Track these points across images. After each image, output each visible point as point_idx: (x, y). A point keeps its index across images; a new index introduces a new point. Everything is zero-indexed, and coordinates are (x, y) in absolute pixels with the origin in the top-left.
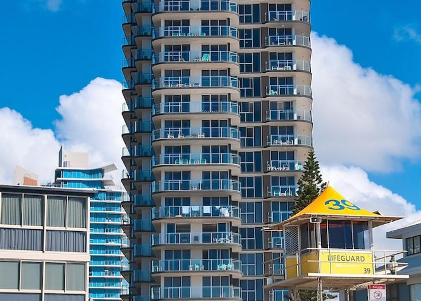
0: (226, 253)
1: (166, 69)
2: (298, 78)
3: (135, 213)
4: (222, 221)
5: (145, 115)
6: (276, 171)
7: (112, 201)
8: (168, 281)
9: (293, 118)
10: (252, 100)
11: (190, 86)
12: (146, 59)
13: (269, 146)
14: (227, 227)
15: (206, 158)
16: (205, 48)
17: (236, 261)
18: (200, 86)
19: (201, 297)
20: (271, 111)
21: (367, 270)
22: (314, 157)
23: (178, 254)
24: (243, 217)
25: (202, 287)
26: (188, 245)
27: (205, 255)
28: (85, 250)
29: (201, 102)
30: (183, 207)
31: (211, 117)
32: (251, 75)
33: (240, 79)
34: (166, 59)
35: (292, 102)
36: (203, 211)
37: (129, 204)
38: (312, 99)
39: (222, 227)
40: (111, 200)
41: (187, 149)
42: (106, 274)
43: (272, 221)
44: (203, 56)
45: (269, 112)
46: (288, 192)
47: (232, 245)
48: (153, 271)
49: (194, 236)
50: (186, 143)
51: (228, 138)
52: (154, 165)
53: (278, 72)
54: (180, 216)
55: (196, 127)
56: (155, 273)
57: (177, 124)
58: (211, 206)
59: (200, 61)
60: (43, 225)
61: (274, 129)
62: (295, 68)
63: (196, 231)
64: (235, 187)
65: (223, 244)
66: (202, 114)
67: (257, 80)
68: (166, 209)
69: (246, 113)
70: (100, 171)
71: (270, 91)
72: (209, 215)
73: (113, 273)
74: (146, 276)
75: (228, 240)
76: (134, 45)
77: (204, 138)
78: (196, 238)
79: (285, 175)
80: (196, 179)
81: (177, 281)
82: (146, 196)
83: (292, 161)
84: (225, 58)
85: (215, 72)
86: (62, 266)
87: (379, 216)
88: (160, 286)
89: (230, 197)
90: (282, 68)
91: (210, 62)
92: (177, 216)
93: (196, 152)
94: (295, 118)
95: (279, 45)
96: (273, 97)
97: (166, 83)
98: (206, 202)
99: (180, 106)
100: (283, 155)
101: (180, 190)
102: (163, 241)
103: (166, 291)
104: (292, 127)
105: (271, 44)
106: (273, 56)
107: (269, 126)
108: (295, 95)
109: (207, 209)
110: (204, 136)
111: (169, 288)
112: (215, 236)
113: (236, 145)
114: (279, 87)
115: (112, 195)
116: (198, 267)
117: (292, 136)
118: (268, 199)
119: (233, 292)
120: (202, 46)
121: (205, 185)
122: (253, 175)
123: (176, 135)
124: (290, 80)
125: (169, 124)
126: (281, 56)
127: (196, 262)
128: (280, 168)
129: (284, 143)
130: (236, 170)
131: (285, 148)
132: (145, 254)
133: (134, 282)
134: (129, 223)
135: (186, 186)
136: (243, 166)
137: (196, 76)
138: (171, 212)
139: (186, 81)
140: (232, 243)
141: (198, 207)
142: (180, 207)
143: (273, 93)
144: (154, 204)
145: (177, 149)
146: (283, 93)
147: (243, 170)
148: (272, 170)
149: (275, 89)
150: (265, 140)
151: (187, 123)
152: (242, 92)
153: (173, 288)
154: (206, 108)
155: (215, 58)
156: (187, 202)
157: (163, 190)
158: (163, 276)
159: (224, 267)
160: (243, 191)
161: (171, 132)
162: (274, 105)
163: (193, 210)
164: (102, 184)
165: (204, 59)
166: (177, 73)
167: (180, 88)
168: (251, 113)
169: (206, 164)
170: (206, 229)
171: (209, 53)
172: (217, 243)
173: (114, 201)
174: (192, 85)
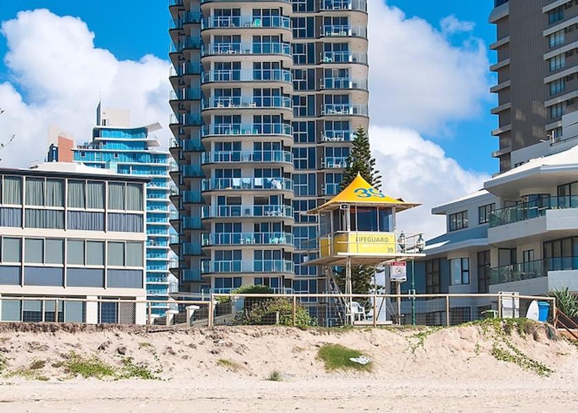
0: (279, 227)
1: (216, 35)
2: (354, 44)
3: (183, 184)
4: (273, 193)
5: (194, 82)
6: (331, 142)
7: (156, 164)
8: (219, 255)
9: (348, 86)
10: (305, 67)
11: (241, 53)
12: (194, 22)
13: (322, 116)
14: (280, 200)
15: (257, 128)
16: (256, 12)
17: (289, 234)
18: (251, 53)
19: (253, 271)
20: (325, 79)
21: (390, 250)
22: (363, 133)
23: (228, 227)
24: (296, 189)
25: (253, 261)
26: (239, 218)
27: (256, 229)
28: (142, 231)
29: (252, 70)
30: (234, 179)
31: (262, 85)
32: (305, 41)
33: (293, 45)
34: (216, 23)
35: (347, 69)
36: (254, 183)
37: (178, 174)
38: (368, 66)
39: (274, 199)
40: (155, 162)
41: (237, 119)
42: (151, 244)
43: (326, 193)
44: (254, 21)
45: (323, 80)
46: (342, 163)
47: (284, 218)
48: (203, 244)
49: (245, 208)
50: (237, 113)
51: (280, 107)
52: (203, 136)
53: (332, 38)
54: (230, 188)
55: (247, 95)
56: (206, 246)
57: (227, 92)
58: (262, 178)
59: (251, 26)
60: (104, 208)
61: (328, 98)
62: (350, 34)
63: (248, 204)
64: (288, 158)
65: (275, 218)
66: (253, 82)
67: (311, 46)
68: (217, 181)
69: (299, 80)
70: (143, 131)
71: (325, 57)
72: (261, 187)
73: (158, 243)
74: (196, 249)
75: (281, 213)
76: (182, 5)
77: (255, 107)
78: (247, 211)
79: (340, 145)
80: (247, 149)
81: (228, 254)
82: (195, 166)
83: (347, 131)
84: (277, 23)
85: (266, 38)
86: (122, 244)
87: (402, 203)
88: (210, 260)
89: (283, 168)
90: (337, 34)
91: (261, 28)
92: (227, 188)
93: (247, 122)
94: (351, 87)
95: (334, 9)
96: (328, 64)
97: (216, 49)
98: (258, 174)
99: (230, 73)
100: (338, 125)
101: (230, 161)
102: (213, 213)
103: (216, 265)
104: (347, 96)
105: (326, 8)
106: (328, 20)
107: (323, 95)
108: (350, 63)
109: (259, 181)
110: (255, 105)
111: (220, 262)
112: (266, 209)
113: (289, 114)
114: (333, 53)
115: (156, 157)
116: (249, 240)
117: (346, 105)
118: (322, 171)
119: (285, 266)
120: (253, 10)
121: (257, 157)
122: (307, 145)
123: (226, 104)
124: (345, 47)
125: (219, 92)
126: (336, 20)
127: (248, 235)
128: (335, 139)
129: (339, 113)
130: (289, 141)
131: (340, 118)
132: (194, 227)
133: (183, 255)
134: (178, 194)
135: (236, 157)
136: (296, 136)
137: (247, 42)
138: (222, 184)
139: (237, 48)
140: (284, 216)
141: (249, 179)
142: (230, 179)
143: (328, 60)
144: (204, 175)
145: (227, 119)
146: (337, 60)
147: (296, 140)
148: (326, 140)
149: (329, 56)
150: (319, 109)
151: (237, 92)
152: (295, 58)
153: (223, 261)
154: (257, 76)
155: (266, 24)
156: (238, 174)
157: (213, 161)
158: (213, 249)
159: (276, 240)
160: (296, 162)
161: (221, 101)
162: (329, 72)
163: (245, 182)
164: (145, 145)
165: (255, 25)
166: (228, 39)
167: (231, 55)
168: (305, 81)
169: (257, 134)
170: (258, 201)
171: (260, 18)
172: (269, 216)
173: (158, 164)
174: (243, 52)
